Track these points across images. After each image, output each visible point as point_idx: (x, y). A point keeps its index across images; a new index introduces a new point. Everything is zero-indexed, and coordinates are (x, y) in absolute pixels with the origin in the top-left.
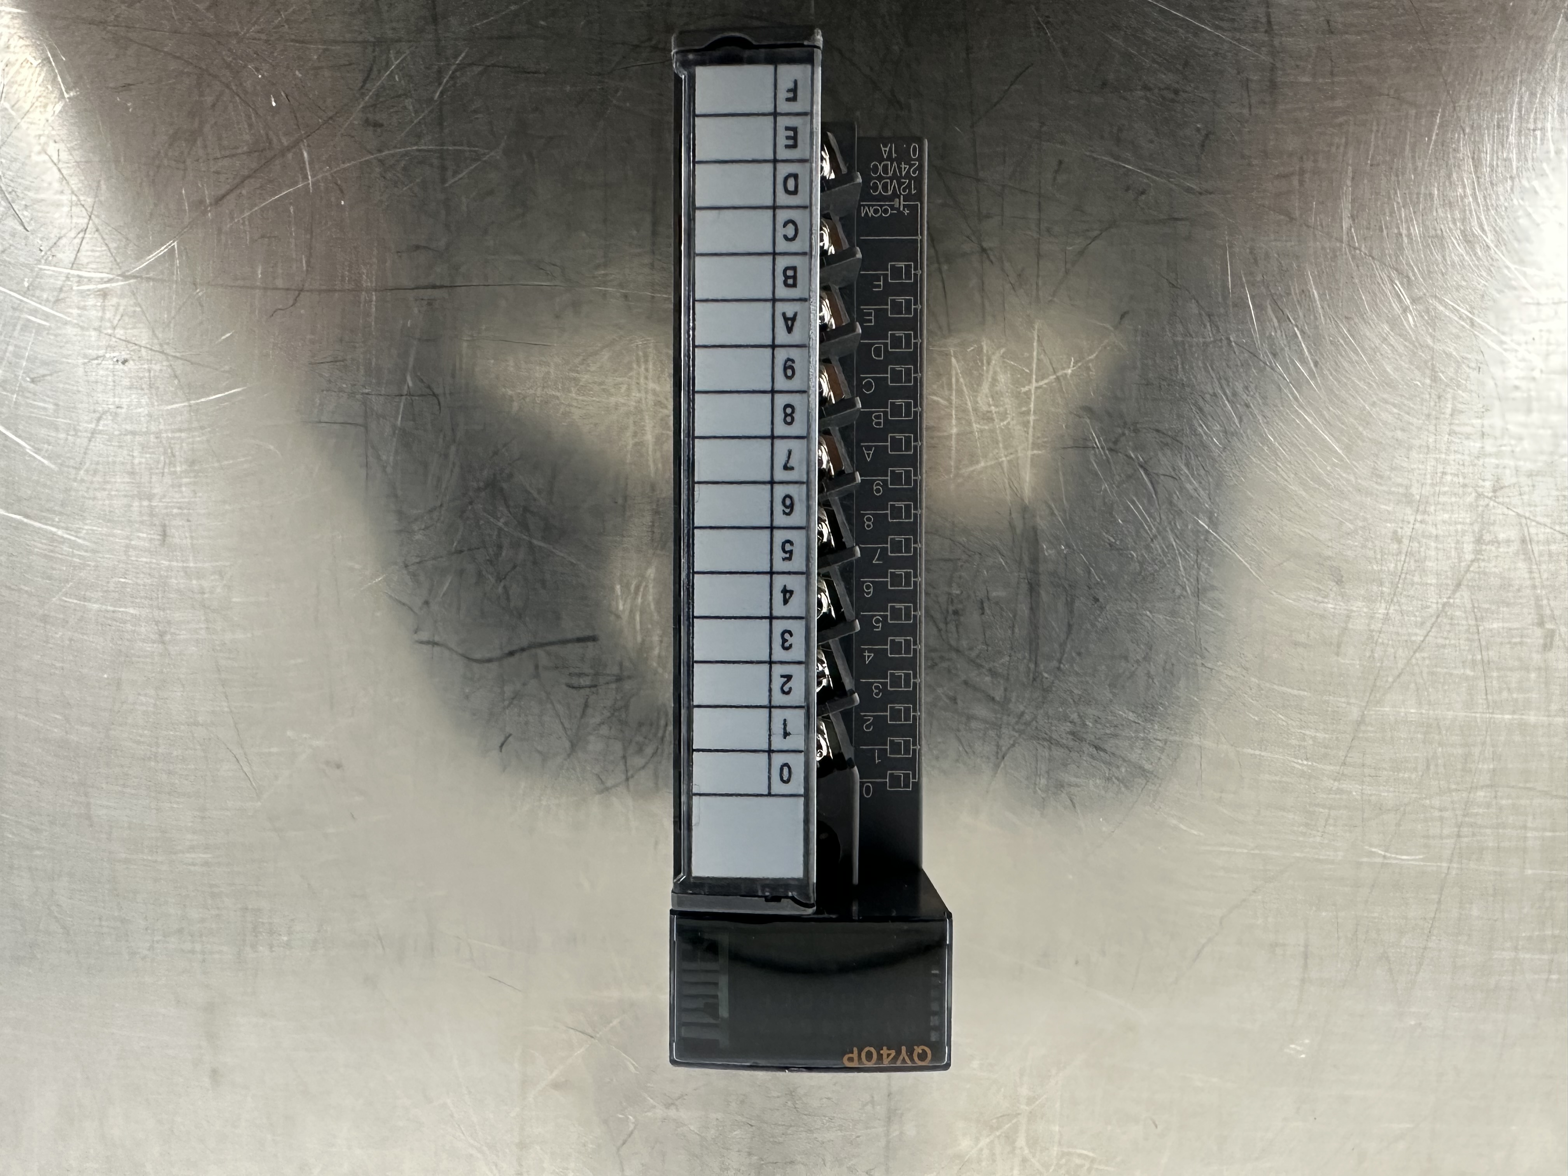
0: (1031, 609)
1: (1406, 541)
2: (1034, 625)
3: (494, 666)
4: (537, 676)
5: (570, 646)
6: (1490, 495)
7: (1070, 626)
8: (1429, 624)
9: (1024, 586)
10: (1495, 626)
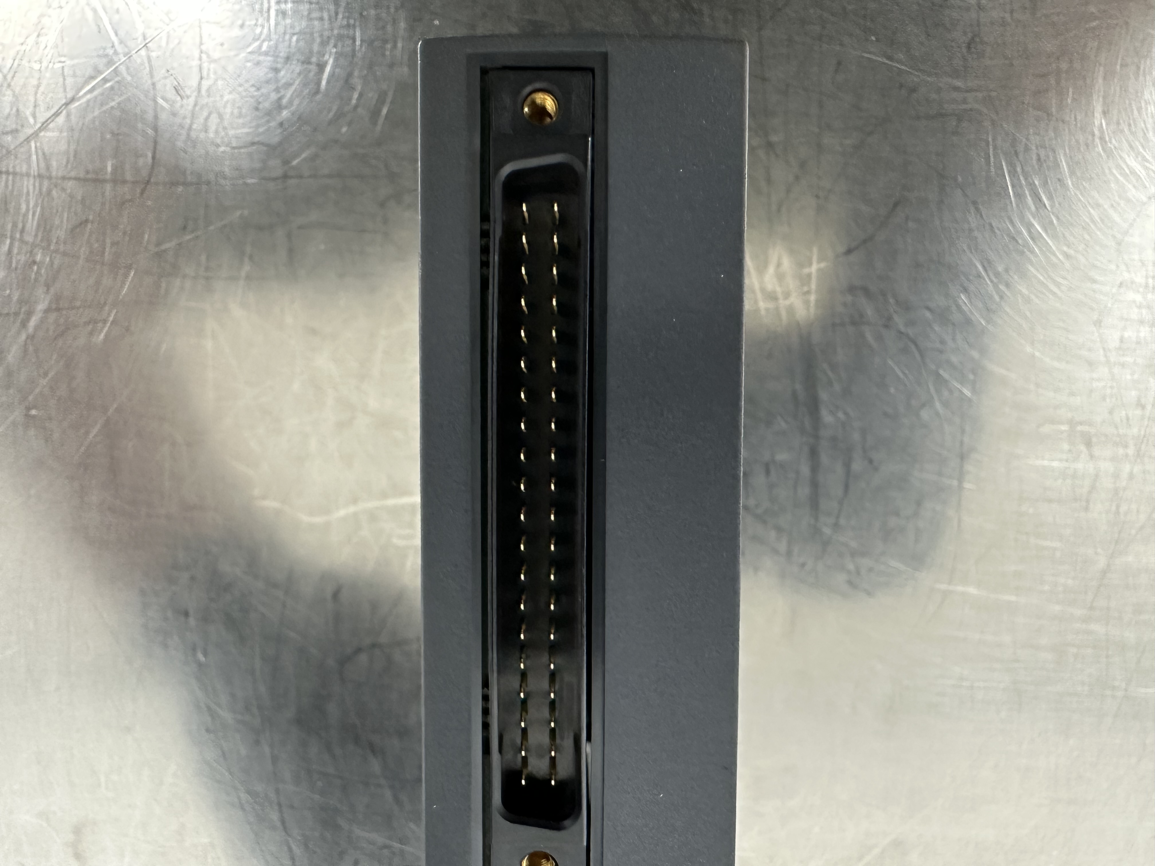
0: (813, 470)
2: (815, 484)
7: (847, 487)
9: (806, 449)
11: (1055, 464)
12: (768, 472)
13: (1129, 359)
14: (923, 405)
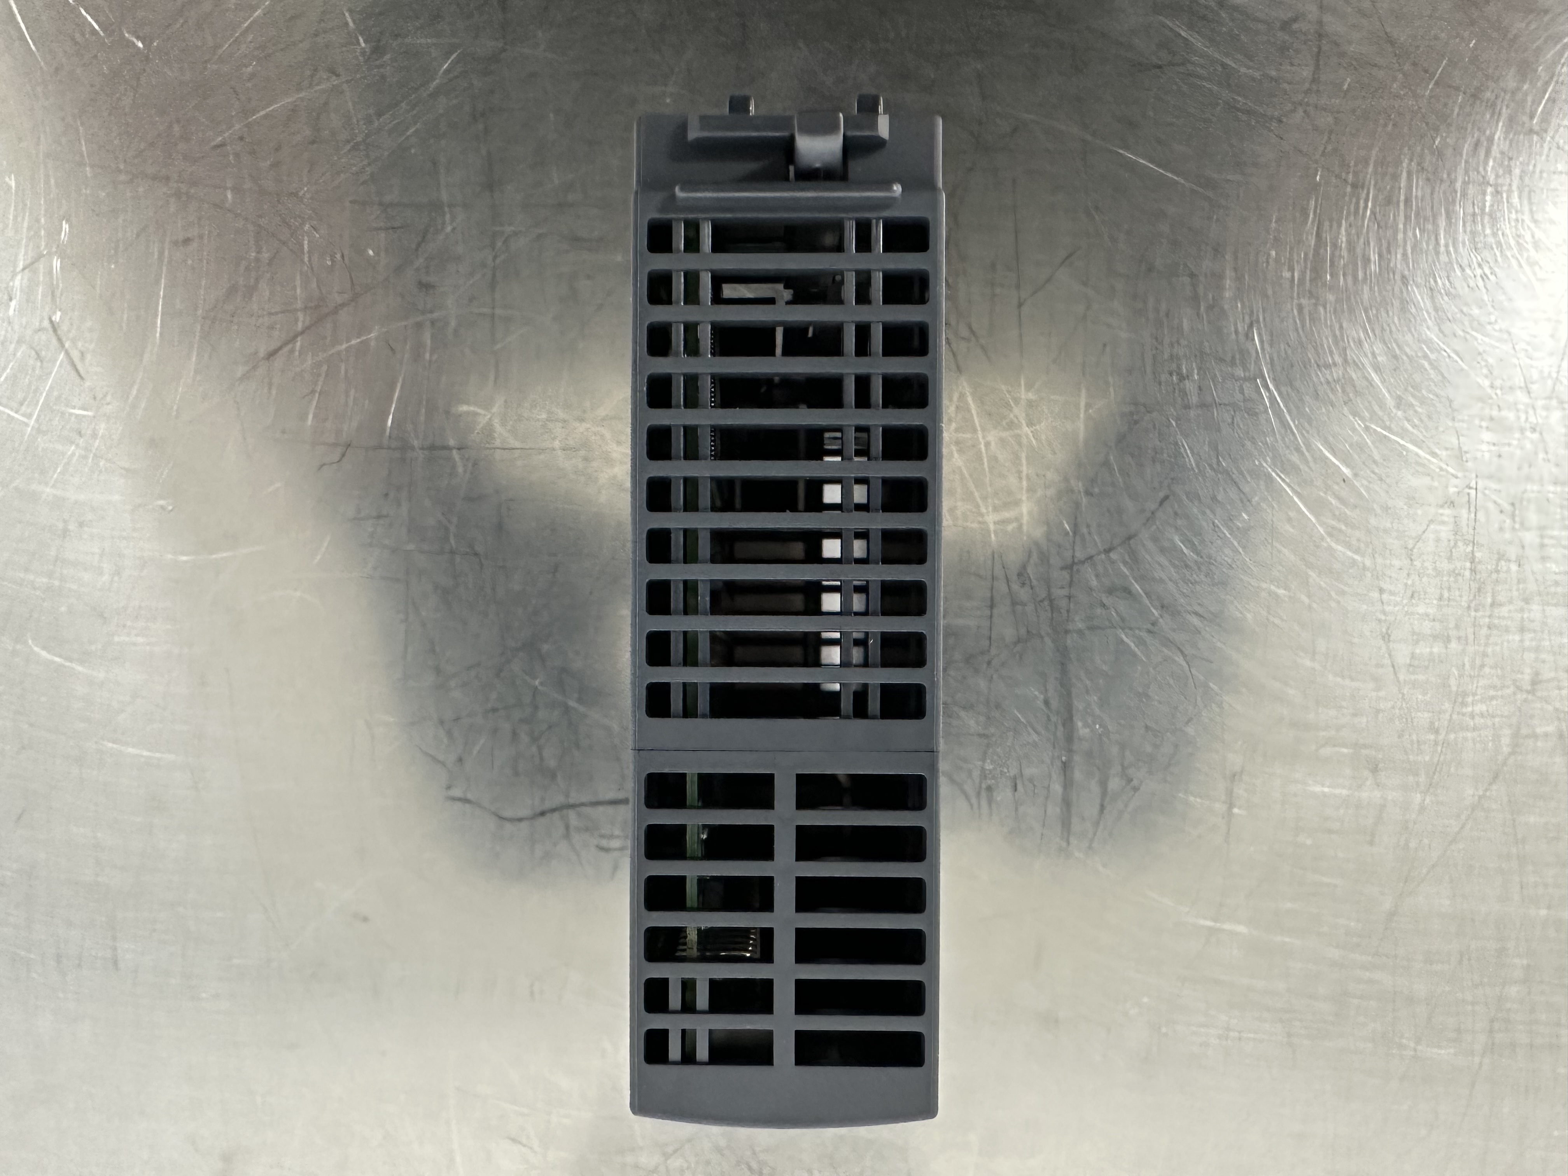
0: (1065, 787)
1: (1443, 733)
2: (1067, 803)
3: (524, 825)
4: (567, 836)
5: (601, 809)
6: (1529, 688)
7: (1102, 807)
8: (1463, 817)
9: (1058, 763)
10: (1532, 819)
11: (1337, 791)
12: (1015, 789)
13: (1421, 677)
14: (1190, 720)
